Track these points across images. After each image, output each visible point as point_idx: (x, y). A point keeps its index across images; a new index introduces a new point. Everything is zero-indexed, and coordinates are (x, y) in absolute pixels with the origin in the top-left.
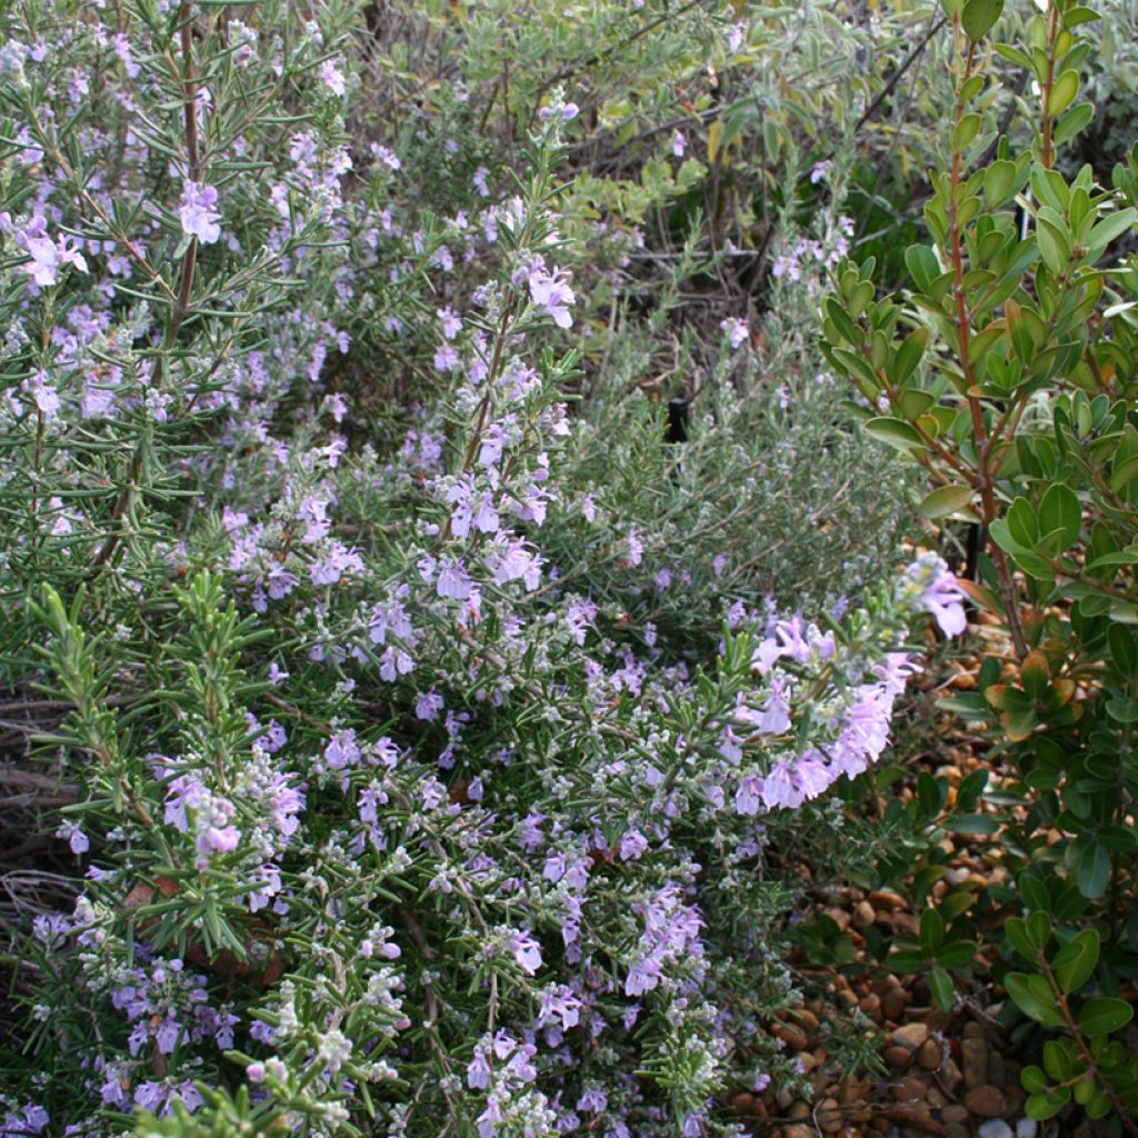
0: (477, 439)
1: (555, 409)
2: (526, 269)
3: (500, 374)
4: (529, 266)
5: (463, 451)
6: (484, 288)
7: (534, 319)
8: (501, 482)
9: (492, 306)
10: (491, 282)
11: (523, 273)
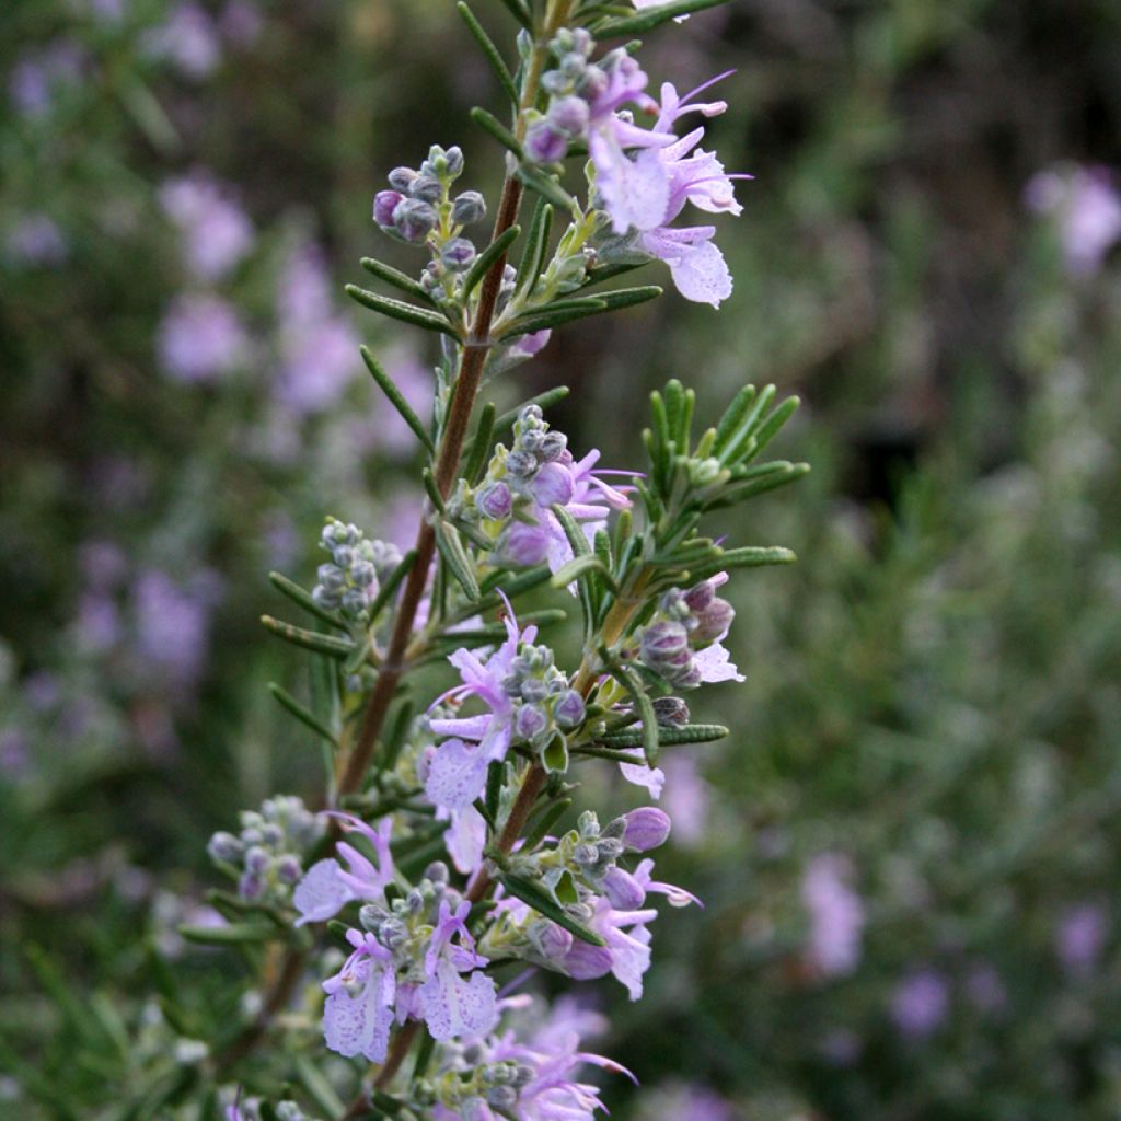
0: (388, 687)
1: (697, 602)
2: (579, 105)
3: (476, 474)
4: (589, 93)
5: (336, 726)
6: (416, 178)
7: (595, 276)
8: (495, 854)
9: (445, 236)
10: (438, 154)
11: (569, 122)
